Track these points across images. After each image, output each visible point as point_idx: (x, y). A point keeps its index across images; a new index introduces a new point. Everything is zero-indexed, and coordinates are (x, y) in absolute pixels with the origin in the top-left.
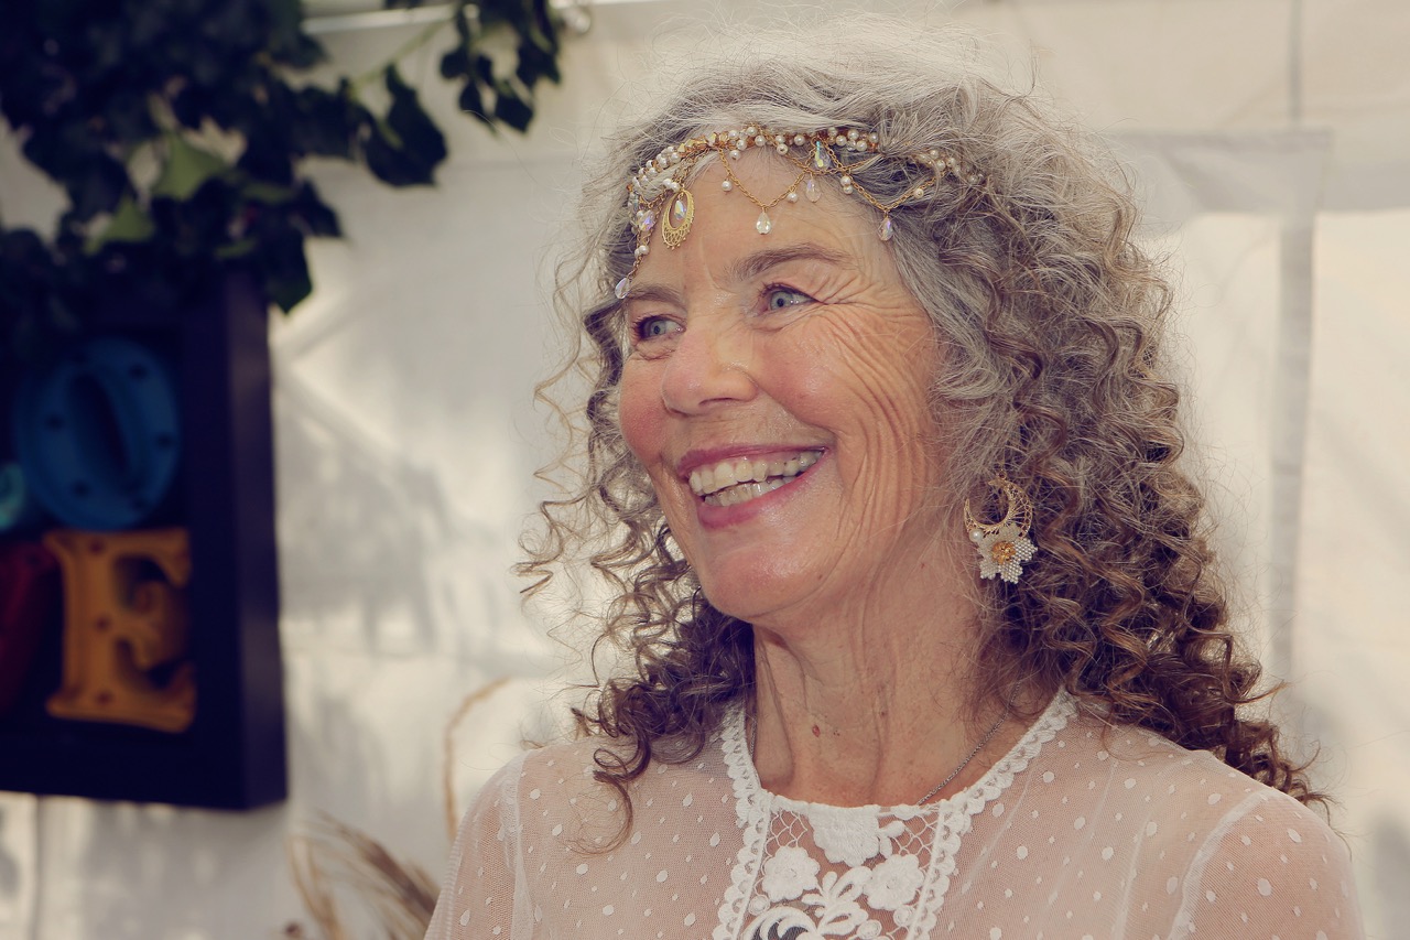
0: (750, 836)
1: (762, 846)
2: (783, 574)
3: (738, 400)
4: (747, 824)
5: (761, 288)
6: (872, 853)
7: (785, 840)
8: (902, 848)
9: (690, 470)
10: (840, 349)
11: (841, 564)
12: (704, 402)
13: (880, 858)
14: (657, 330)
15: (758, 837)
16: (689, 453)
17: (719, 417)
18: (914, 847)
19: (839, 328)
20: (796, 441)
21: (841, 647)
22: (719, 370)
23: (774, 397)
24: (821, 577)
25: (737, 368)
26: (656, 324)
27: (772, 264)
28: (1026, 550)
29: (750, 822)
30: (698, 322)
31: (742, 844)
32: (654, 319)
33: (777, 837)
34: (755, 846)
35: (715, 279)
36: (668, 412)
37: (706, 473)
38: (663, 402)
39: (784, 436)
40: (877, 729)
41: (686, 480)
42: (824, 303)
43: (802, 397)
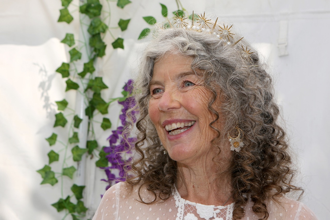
0: (179, 210)
1: (183, 213)
2: (188, 151)
3: (176, 108)
4: (178, 207)
5: (182, 81)
6: (212, 217)
7: (189, 211)
8: (219, 216)
9: (165, 125)
10: (201, 97)
11: (201, 149)
12: (169, 109)
13: (213, 218)
14: (158, 91)
15: (181, 210)
16: (165, 121)
17: (172, 112)
18: (222, 216)
19: (201, 92)
20: (189, 119)
21: (201, 167)
22: (172, 101)
23: (185, 108)
24: (197, 152)
25: (176, 101)
26: (158, 90)
27: (185, 76)
28: (242, 144)
29: (179, 206)
30: (167, 90)
31: (178, 212)
32: (157, 89)
33: (186, 210)
34: (181, 213)
35: (171, 79)
36: (160, 111)
37: (169, 126)
38: (159, 108)
39: (187, 117)
40: (208, 187)
41: (165, 127)
42: (197, 85)
43: (191, 108)
